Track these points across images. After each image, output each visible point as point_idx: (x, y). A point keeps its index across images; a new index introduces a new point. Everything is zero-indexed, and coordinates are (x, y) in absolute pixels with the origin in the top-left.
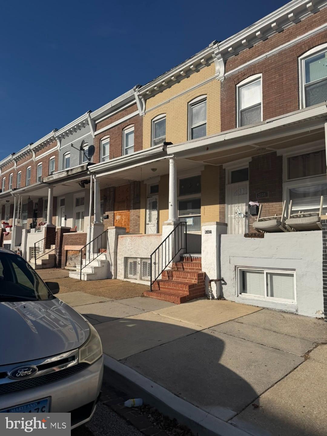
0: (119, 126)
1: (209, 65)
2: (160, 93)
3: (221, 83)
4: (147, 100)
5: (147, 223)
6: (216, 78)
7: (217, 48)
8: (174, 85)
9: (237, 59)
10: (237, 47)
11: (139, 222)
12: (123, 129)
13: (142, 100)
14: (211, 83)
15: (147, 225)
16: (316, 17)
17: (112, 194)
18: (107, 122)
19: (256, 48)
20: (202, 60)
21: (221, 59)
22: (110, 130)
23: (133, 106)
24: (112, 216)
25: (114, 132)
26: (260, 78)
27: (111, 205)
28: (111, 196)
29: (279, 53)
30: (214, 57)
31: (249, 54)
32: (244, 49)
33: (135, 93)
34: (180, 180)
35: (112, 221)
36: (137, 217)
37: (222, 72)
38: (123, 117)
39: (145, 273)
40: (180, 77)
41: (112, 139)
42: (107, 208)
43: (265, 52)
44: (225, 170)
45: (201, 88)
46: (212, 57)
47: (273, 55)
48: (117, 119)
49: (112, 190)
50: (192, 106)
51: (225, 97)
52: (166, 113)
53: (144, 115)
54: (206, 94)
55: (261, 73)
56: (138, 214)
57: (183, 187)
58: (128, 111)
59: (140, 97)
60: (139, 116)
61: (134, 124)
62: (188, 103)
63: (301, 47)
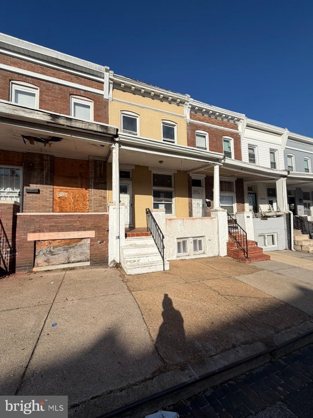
1: (179, 106)
2: (133, 94)
3: (187, 124)
4: (114, 88)
6: (184, 118)
8: (147, 98)
9: (196, 116)
10: (200, 110)
12: (71, 95)
14: (180, 118)
16: (228, 123)
17: (46, 163)
18: (33, 67)
19: (205, 117)
20: (179, 100)
21: (190, 109)
22: (41, 81)
23: (91, 81)
24: (50, 191)
25: (50, 88)
26: (206, 134)
27: (45, 177)
28: (45, 165)
29: (216, 129)
30: (186, 105)
31: (202, 118)
32: (200, 113)
33: (105, 73)
34: (153, 174)
35: (49, 197)
36: (101, 197)
37: (188, 117)
38: (71, 81)
39: (195, 249)
40: (156, 96)
41: (47, 95)
42: (33, 179)
43: (210, 123)
44: (191, 177)
45: (173, 116)
46: (184, 103)
47: (213, 128)
48: (57, 76)
49: (46, 159)
50: (163, 124)
51: (189, 133)
52: (139, 115)
53: (110, 101)
54: (177, 124)
55: (208, 133)
56: (102, 195)
57: (156, 180)
58: (81, 80)
59: (110, 81)
60: (103, 98)
61: (93, 100)
62: (162, 120)
63: (224, 132)
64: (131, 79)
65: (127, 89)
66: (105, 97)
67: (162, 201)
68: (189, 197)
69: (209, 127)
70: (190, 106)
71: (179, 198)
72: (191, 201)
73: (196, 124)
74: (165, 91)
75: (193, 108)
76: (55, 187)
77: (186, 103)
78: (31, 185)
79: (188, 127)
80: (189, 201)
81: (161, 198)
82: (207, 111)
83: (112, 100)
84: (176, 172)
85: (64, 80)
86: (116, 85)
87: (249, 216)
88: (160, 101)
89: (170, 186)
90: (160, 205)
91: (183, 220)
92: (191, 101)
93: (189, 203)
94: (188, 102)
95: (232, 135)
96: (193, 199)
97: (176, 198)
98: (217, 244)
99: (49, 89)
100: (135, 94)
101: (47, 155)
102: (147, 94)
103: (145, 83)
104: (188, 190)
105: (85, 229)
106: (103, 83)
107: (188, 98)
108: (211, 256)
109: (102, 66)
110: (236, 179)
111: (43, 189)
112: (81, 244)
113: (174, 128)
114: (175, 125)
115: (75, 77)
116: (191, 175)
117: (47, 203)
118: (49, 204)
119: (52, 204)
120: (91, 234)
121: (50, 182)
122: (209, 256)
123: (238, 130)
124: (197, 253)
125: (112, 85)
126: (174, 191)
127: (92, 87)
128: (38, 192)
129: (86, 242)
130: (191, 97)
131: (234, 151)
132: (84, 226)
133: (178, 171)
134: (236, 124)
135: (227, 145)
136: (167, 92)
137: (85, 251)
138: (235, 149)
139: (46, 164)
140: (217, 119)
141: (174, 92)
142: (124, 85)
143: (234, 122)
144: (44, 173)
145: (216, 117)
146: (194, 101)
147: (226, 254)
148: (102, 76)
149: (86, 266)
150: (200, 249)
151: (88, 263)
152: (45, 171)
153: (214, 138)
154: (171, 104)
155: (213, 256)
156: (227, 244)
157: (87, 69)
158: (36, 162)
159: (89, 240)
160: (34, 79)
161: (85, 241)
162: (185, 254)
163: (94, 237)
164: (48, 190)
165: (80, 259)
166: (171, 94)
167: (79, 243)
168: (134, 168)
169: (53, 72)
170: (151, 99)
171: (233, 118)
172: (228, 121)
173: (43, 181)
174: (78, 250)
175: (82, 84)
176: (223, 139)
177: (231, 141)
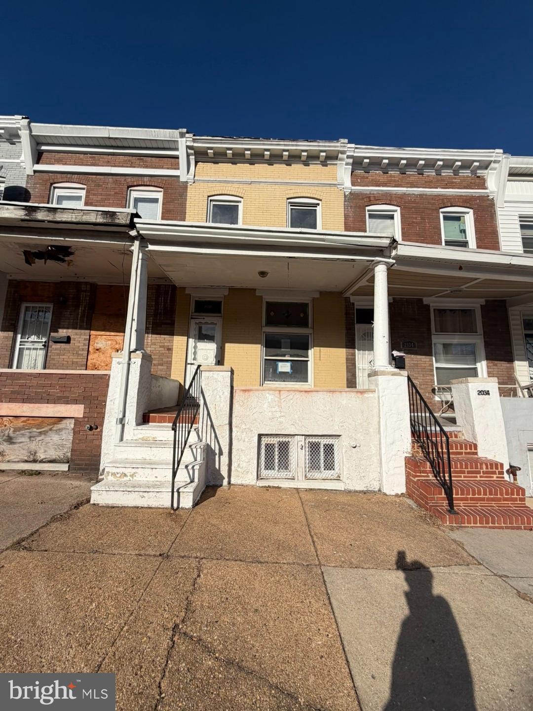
0: (119, 177)
1: (326, 166)
2: (231, 164)
3: (345, 196)
4: (199, 162)
5: (189, 361)
6: (338, 186)
7: (354, 149)
8: (260, 165)
9: (367, 178)
10: (376, 163)
11: (170, 359)
12: (128, 187)
13: (191, 157)
14: (328, 188)
15: (189, 366)
16: (455, 179)
17: (84, 296)
18: (81, 159)
19: (391, 176)
20: (323, 154)
21: (351, 167)
22: (90, 176)
23: (161, 159)
24: (85, 340)
25: (100, 184)
26: (396, 211)
27: (80, 317)
28: (82, 299)
29: (420, 195)
30: (342, 160)
31: (383, 178)
32: (377, 170)
33: (179, 140)
34: (267, 303)
35: (83, 349)
36: (163, 349)
37: (347, 183)
38: (131, 167)
39: (314, 465)
40: (275, 158)
42: (64, 322)
43: (404, 187)
44: (353, 304)
45: (312, 188)
46: (336, 158)
47: (413, 194)
48: (111, 164)
49: (85, 289)
50: (291, 206)
51: (350, 214)
52: (243, 198)
53: (190, 183)
54: (321, 200)
55: (399, 206)
56: (166, 344)
57: (272, 314)
58: (146, 162)
59: (188, 150)
60: (179, 181)
61: (163, 188)
62: (288, 199)
63: (443, 199)
64: (223, 137)
65: (219, 157)
66: (182, 179)
67: (284, 356)
68: (347, 347)
69: (401, 195)
70: (351, 161)
71: (324, 350)
72: (354, 354)
73: (366, 194)
74: (290, 143)
75: (357, 163)
76: (93, 332)
77: (340, 156)
78: (60, 330)
79: (346, 203)
80: (347, 355)
81: (282, 350)
82: (394, 163)
83: (194, 182)
84: (317, 296)
85: (122, 166)
86: (201, 156)
87: (488, 391)
88: (284, 166)
89: (304, 323)
90: (280, 364)
91: (280, 393)
92: (349, 149)
93: (347, 359)
94: (343, 152)
95: (466, 202)
96: (359, 350)
97: (315, 348)
98: (375, 459)
99: (99, 186)
100: (235, 164)
101: (86, 283)
102: (256, 158)
103: (248, 138)
104: (344, 332)
105: (67, 401)
106: (177, 157)
107: (342, 145)
108: (358, 488)
109: (175, 130)
110: (482, 301)
111: (75, 337)
112: (60, 429)
113: (316, 210)
114: (318, 204)
115: (138, 159)
116: (353, 299)
117: (79, 357)
118: (81, 360)
119: (86, 360)
120: (77, 410)
121: (86, 325)
122: (351, 488)
123: (486, 188)
124: (316, 474)
125: (193, 157)
126: (312, 334)
127: (162, 168)
128: (68, 340)
129: (68, 425)
130: (349, 142)
131: (477, 238)
132: (66, 394)
133: (321, 293)
134: (478, 177)
135: (457, 227)
136: (295, 143)
137: (64, 443)
138: (478, 231)
139: (83, 297)
140: (423, 174)
141: (311, 141)
142: (212, 151)
143: (474, 172)
144: (80, 311)
145: (420, 172)
146: (356, 148)
148: (172, 146)
149: (61, 472)
150: (329, 466)
151: (64, 467)
152: (80, 308)
153: (414, 216)
154: (309, 166)
155: (361, 489)
156: (405, 463)
157: (152, 141)
158: (71, 296)
159: (73, 421)
160: (81, 176)
161: (66, 423)
162: (284, 474)
163: (82, 416)
164: (82, 337)
165: (54, 457)
166: (303, 146)
167: (56, 426)
168: (227, 293)
169: (107, 160)
170: (266, 165)
171: (466, 165)
172: (456, 172)
173: (77, 323)
174: (55, 438)
175: (146, 167)
176: (441, 216)
177: (467, 217)
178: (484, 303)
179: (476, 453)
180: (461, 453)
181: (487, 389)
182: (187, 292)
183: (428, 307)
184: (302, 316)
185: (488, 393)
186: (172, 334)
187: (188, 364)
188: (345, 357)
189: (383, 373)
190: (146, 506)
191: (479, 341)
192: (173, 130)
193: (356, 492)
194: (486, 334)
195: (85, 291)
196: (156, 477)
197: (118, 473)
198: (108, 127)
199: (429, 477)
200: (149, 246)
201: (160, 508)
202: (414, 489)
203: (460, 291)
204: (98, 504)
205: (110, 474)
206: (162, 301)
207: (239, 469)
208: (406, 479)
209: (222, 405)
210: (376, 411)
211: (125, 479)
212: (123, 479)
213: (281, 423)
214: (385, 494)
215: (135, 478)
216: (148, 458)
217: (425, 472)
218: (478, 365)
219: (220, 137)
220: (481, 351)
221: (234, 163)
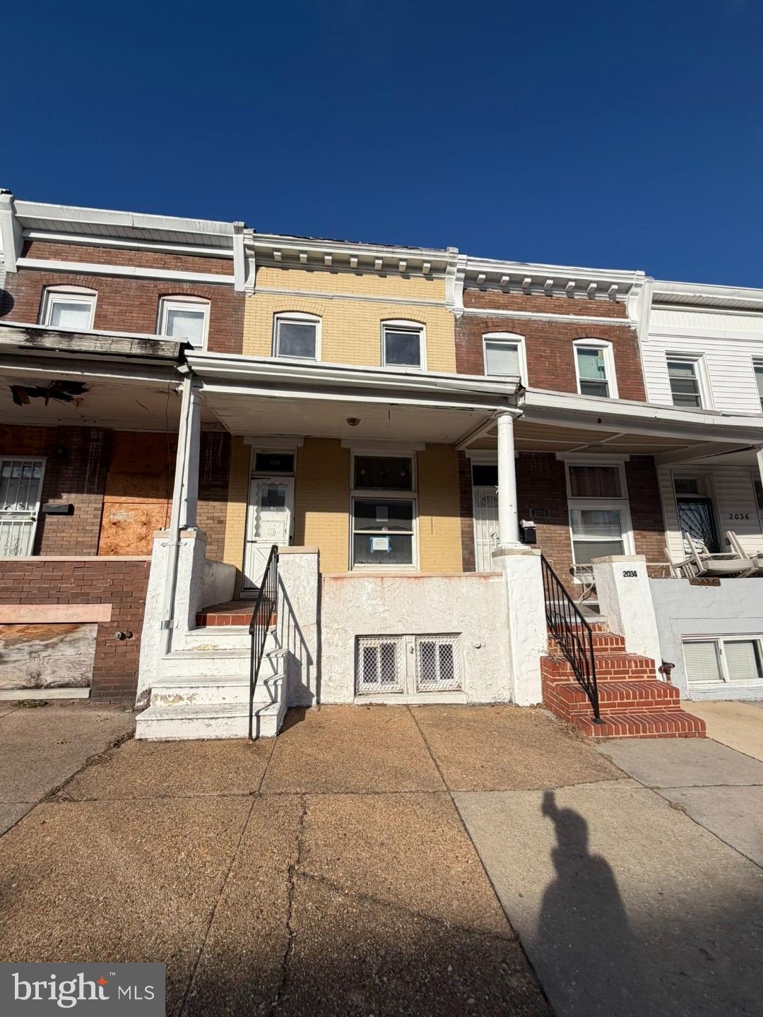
0: (146, 282)
1: (431, 279)
2: (305, 272)
3: (456, 320)
4: (261, 266)
5: (249, 538)
6: (447, 307)
7: (465, 262)
8: (345, 274)
9: (483, 297)
10: (493, 279)
11: (222, 536)
12: (160, 296)
13: (250, 259)
14: (434, 309)
15: (248, 545)
16: (591, 303)
17: (95, 447)
18: (90, 254)
19: (513, 297)
20: (428, 265)
21: (462, 283)
22: (102, 278)
23: (207, 259)
24: (96, 509)
25: (118, 289)
26: (520, 341)
27: (89, 477)
28: (90, 451)
29: (549, 322)
30: (450, 273)
31: (503, 299)
32: (496, 289)
33: (234, 236)
34: (356, 457)
35: (93, 523)
36: (212, 522)
37: (458, 302)
38: (164, 268)
39: (427, 674)
40: (365, 267)
41: (110, 304)
42: (64, 484)
43: (529, 311)
44: (469, 460)
45: (414, 307)
46: (444, 271)
47: (540, 321)
48: (136, 263)
49: (96, 437)
50: (386, 329)
51: (463, 344)
52: (321, 317)
53: (249, 295)
54: (425, 324)
55: (524, 336)
56: (216, 514)
57: (363, 472)
58: (186, 262)
59: (247, 251)
60: (233, 291)
61: (209, 299)
62: (382, 320)
63: (576, 329)
64: (294, 236)
65: (289, 262)
66: (238, 288)
67: (380, 529)
68: (462, 515)
69: (526, 321)
70: (462, 275)
71: (436, 520)
72: (471, 526)
73: (483, 318)
74: (385, 249)
75: (470, 279)
76: (108, 498)
77: (449, 268)
79: (457, 329)
80: (462, 527)
81: (378, 520)
82: (516, 281)
83: (255, 293)
84: (423, 449)
85: (151, 267)
86: (263, 259)
87: (635, 572)
88: (377, 277)
89: (405, 485)
90: (375, 540)
91: (382, 581)
92: (460, 261)
93: (463, 532)
94: (452, 265)
95: (604, 333)
96: (477, 519)
97: (420, 517)
98: (504, 662)
99: (117, 292)
100: (312, 271)
101: (98, 429)
102: (340, 265)
103: (329, 240)
104: (458, 495)
105: (86, 599)
106: (230, 259)
107: (452, 255)
108: (484, 701)
109: (228, 223)
110: (627, 457)
111: (81, 505)
112: (75, 640)
113: (419, 336)
114: (422, 329)
115: (174, 258)
116: (468, 453)
117: (87, 535)
118: (89, 539)
119: (97, 539)
120: (102, 612)
121: (98, 488)
122: (476, 700)
123: (627, 317)
124: (431, 685)
125: (254, 260)
126: (417, 500)
127: (209, 272)
128: (70, 510)
129: (88, 633)
130: (460, 253)
131: (617, 378)
132: (86, 590)
133: (428, 445)
134: (618, 302)
135: (594, 362)
136: (391, 250)
137: (82, 659)
138: (620, 370)
139: (93, 448)
140: (552, 296)
141: (411, 249)
142: (279, 254)
143: (612, 296)
144: (88, 468)
145: (549, 293)
146: (469, 260)
147: (538, 698)
148: (224, 243)
149: (77, 701)
150: (447, 673)
151: (84, 693)
152: (89, 465)
153: (542, 348)
154: (409, 278)
155: (488, 701)
156: (541, 665)
157: (195, 236)
158: (74, 447)
159: (96, 627)
160: (90, 277)
161: (85, 631)
162: (389, 687)
163: (109, 620)
164: (92, 505)
165: (67, 680)
166: (403, 254)
167: (70, 635)
168: (301, 444)
169: (128, 257)
170: (353, 275)
171: (603, 287)
172: (591, 295)
173: (84, 485)
174: (68, 652)
175: (186, 269)
176: (575, 349)
177: (605, 351)
178: (628, 460)
179: (624, 649)
180: (606, 650)
181: (633, 570)
182: (246, 442)
183: (562, 464)
184: (403, 475)
185: (635, 574)
186: (225, 499)
187: (248, 542)
188: (460, 529)
189: (511, 552)
190: (213, 737)
191: (624, 507)
192: (226, 223)
193: (482, 705)
194: (632, 499)
195: (96, 440)
196: (224, 698)
197: (169, 696)
198: (131, 213)
199: (569, 680)
200: (204, 385)
201: (232, 739)
202: (554, 698)
203: (600, 446)
204: (146, 739)
205: (159, 698)
206: (211, 454)
207: (331, 684)
208: (543, 685)
209: (307, 599)
210: (504, 600)
211: (181, 703)
212: (176, 704)
213: (385, 619)
214: (517, 706)
215: (194, 701)
216: (209, 673)
217: (564, 675)
218: (624, 537)
219: (291, 236)
220: (627, 519)
221: (310, 270)
